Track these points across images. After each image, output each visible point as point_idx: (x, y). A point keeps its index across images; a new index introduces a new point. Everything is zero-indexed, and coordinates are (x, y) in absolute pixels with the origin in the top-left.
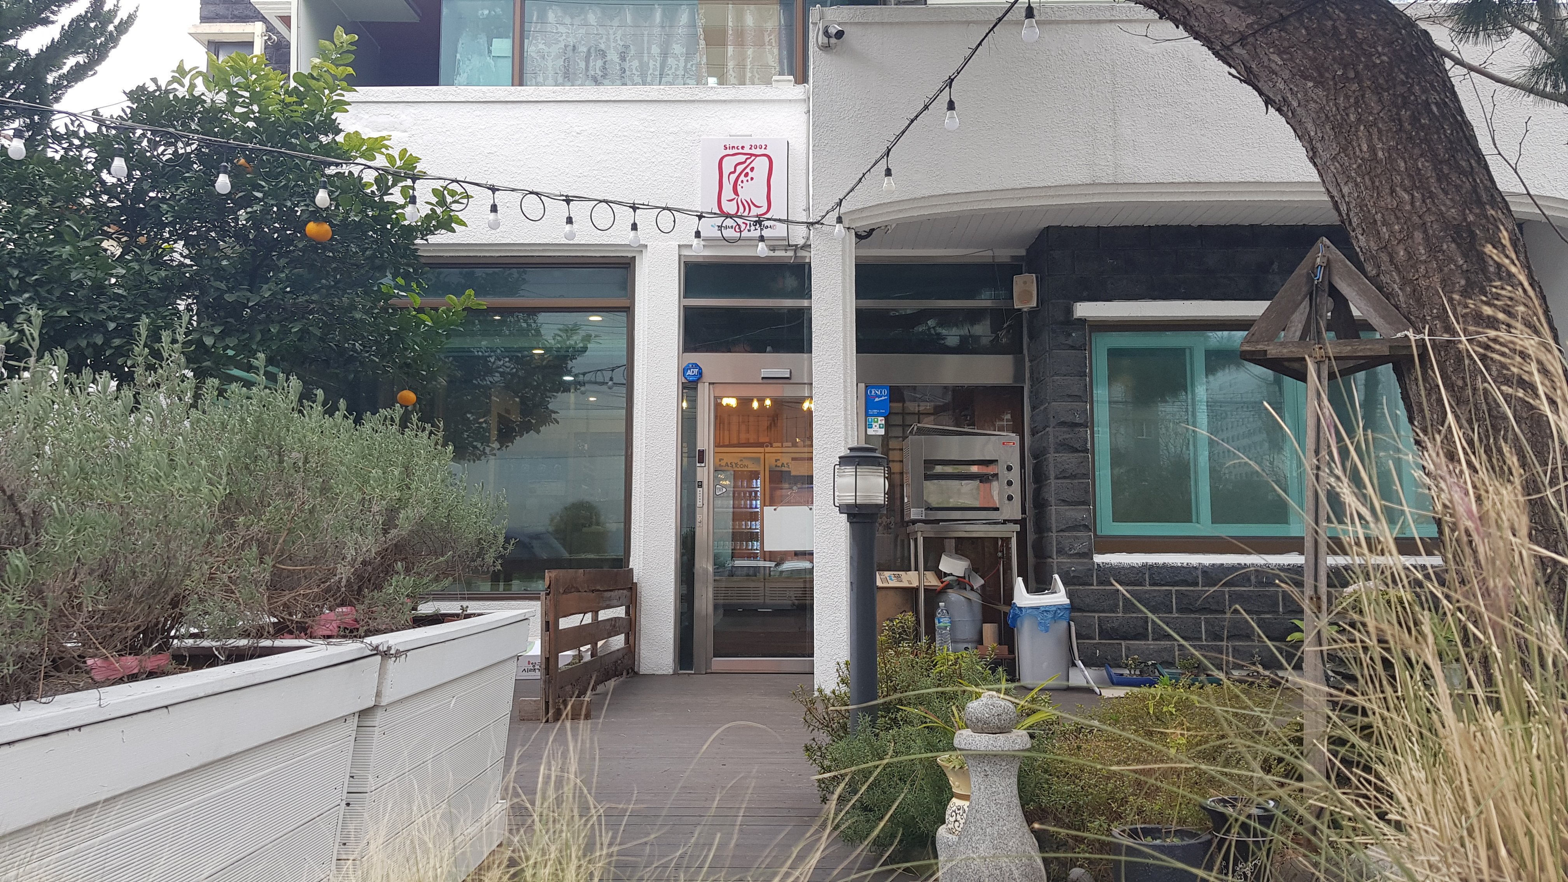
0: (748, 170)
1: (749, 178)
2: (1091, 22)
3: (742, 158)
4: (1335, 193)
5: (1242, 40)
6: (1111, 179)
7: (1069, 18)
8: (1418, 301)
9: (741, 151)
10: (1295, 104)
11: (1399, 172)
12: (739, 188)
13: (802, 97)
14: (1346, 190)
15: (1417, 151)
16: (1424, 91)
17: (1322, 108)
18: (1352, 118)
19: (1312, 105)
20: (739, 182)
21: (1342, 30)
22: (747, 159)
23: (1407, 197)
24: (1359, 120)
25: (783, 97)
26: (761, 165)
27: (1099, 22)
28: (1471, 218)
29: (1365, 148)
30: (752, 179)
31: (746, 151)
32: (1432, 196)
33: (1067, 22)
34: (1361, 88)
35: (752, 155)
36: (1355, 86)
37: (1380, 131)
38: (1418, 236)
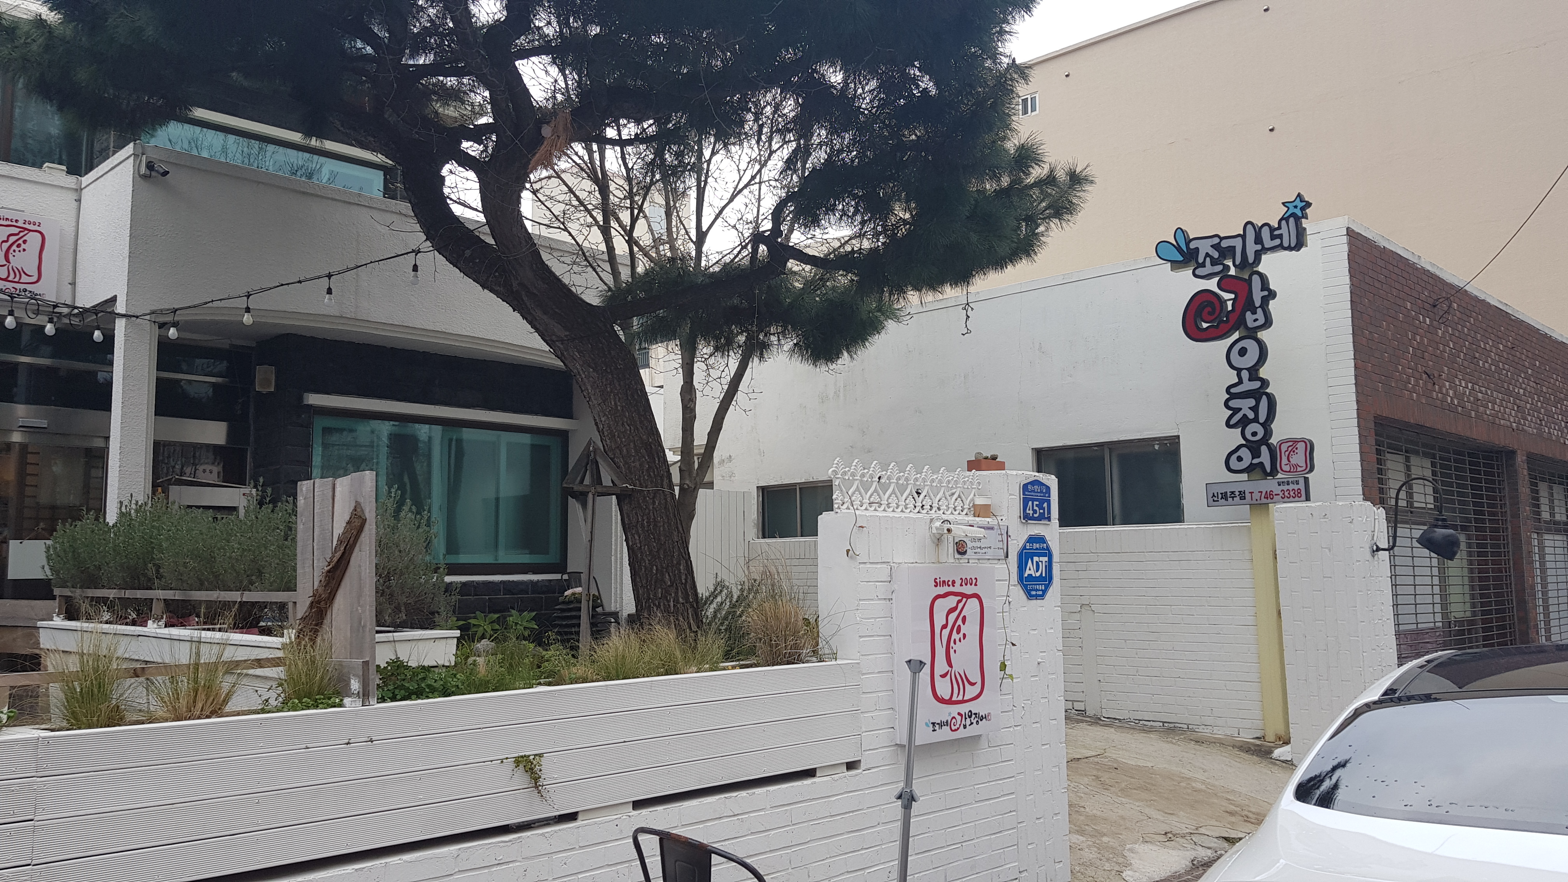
0: (20, 242)
1: (21, 249)
2: (345, 202)
3: (16, 230)
4: (597, 418)
5: (562, 341)
6: (353, 316)
7: (330, 196)
8: (630, 472)
9: (14, 223)
10: (583, 376)
11: (626, 417)
12: (11, 256)
13: (74, 187)
14: (603, 419)
15: (633, 410)
16: (636, 383)
17: (595, 382)
18: (609, 389)
19: (591, 379)
20: (11, 251)
21: (606, 350)
22: (20, 232)
23: (628, 428)
24: (611, 392)
25: (55, 183)
26: (33, 240)
27: (350, 203)
28: (650, 440)
29: (613, 403)
30: (24, 250)
31: (20, 224)
32: (638, 429)
33: (328, 198)
34: (613, 377)
35: (26, 229)
36: (610, 376)
37: (619, 398)
38: (632, 445)
